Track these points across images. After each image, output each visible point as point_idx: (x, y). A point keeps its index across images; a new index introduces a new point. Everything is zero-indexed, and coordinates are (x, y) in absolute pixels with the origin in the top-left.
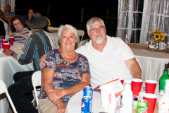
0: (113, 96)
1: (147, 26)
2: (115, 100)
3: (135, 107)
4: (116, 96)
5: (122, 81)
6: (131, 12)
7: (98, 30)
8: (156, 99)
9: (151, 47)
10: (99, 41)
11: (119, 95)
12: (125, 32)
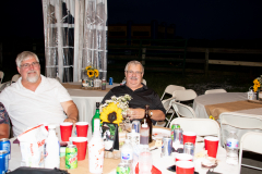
0: (35, 146)
1: (80, 62)
2: (38, 151)
3: (63, 155)
4: (39, 145)
5: (47, 127)
6: (60, 48)
7: (31, 67)
8: (86, 143)
9: (85, 85)
10: (32, 79)
11: (43, 144)
12: (56, 70)
